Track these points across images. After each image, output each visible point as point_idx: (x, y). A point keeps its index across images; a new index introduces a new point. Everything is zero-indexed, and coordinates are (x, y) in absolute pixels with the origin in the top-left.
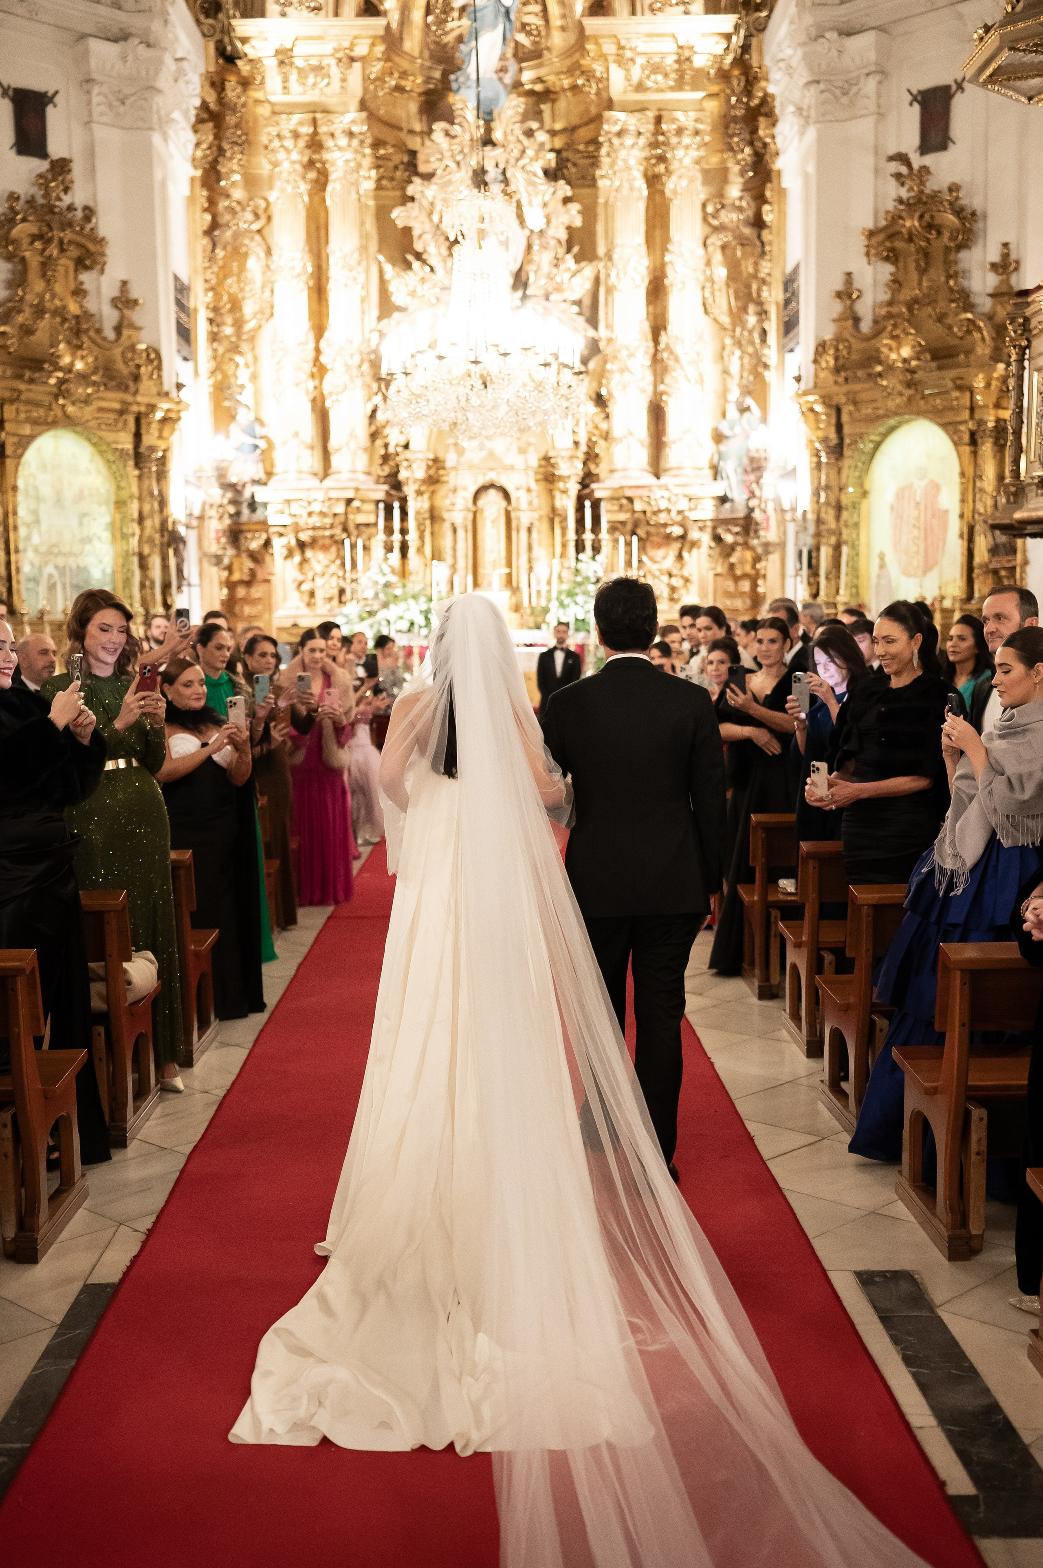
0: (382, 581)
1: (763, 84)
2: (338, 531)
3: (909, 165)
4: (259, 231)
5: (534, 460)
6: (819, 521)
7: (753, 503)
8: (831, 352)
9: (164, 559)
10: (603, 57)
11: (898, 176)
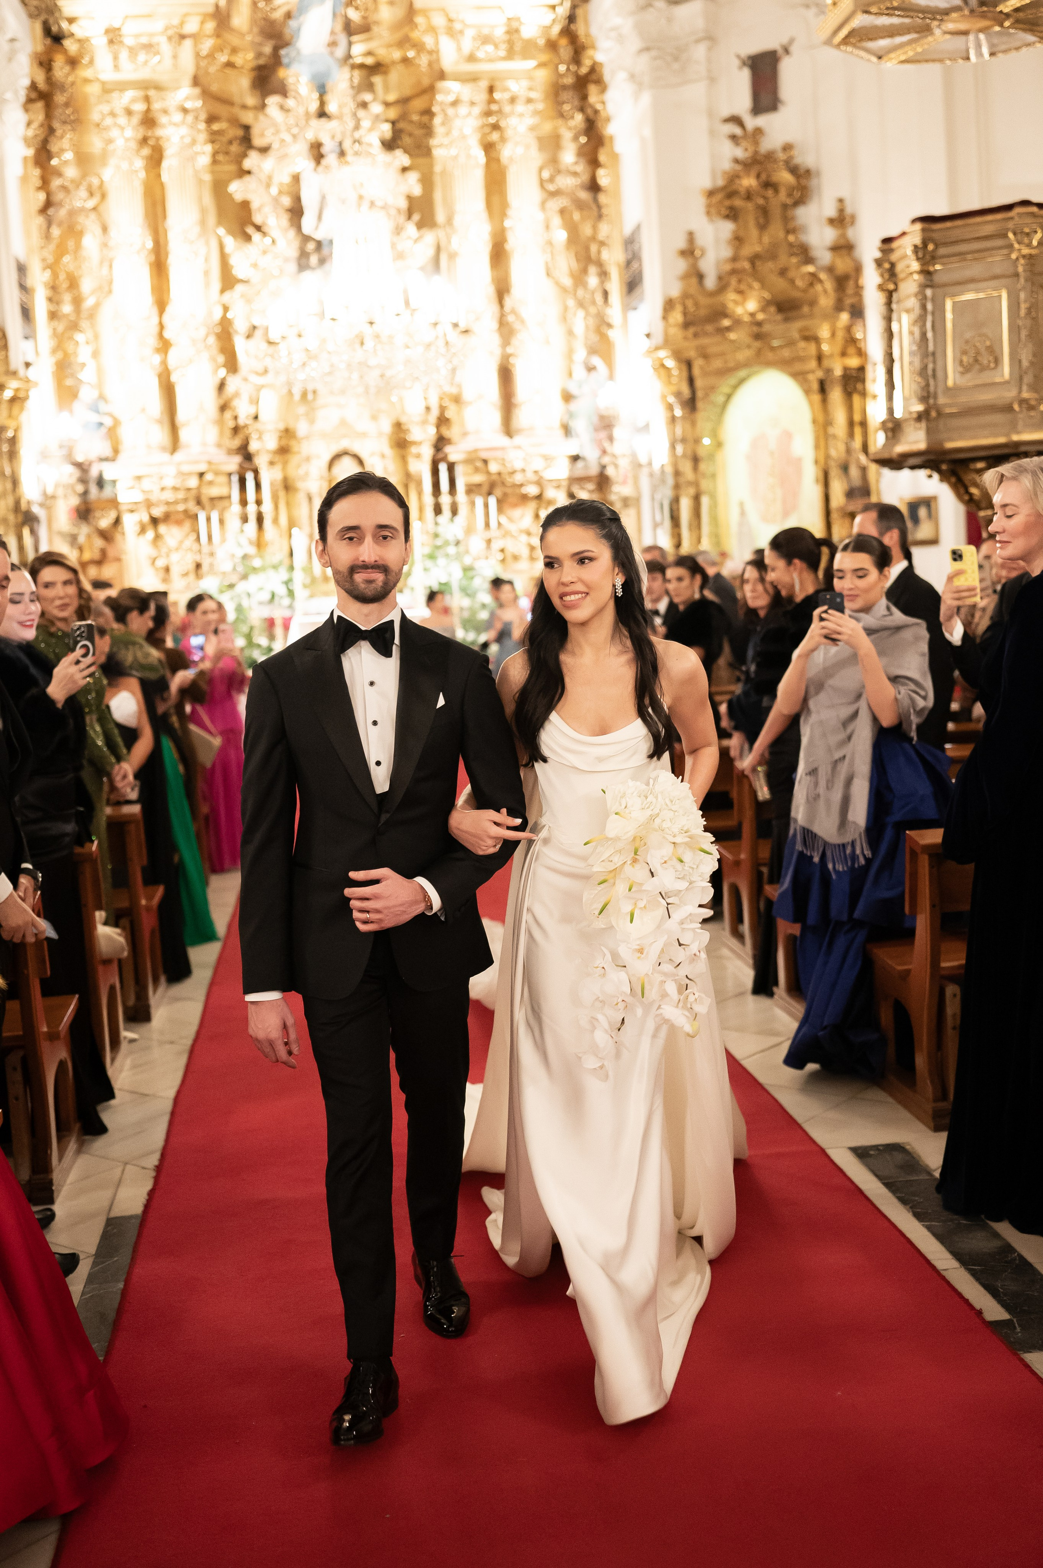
0: (240, 553)
1: (590, 52)
2: (192, 506)
3: (743, 127)
4: (94, 209)
5: (386, 427)
6: (677, 473)
7: (606, 460)
8: (679, 308)
9: (20, 538)
10: (432, 29)
11: (733, 138)
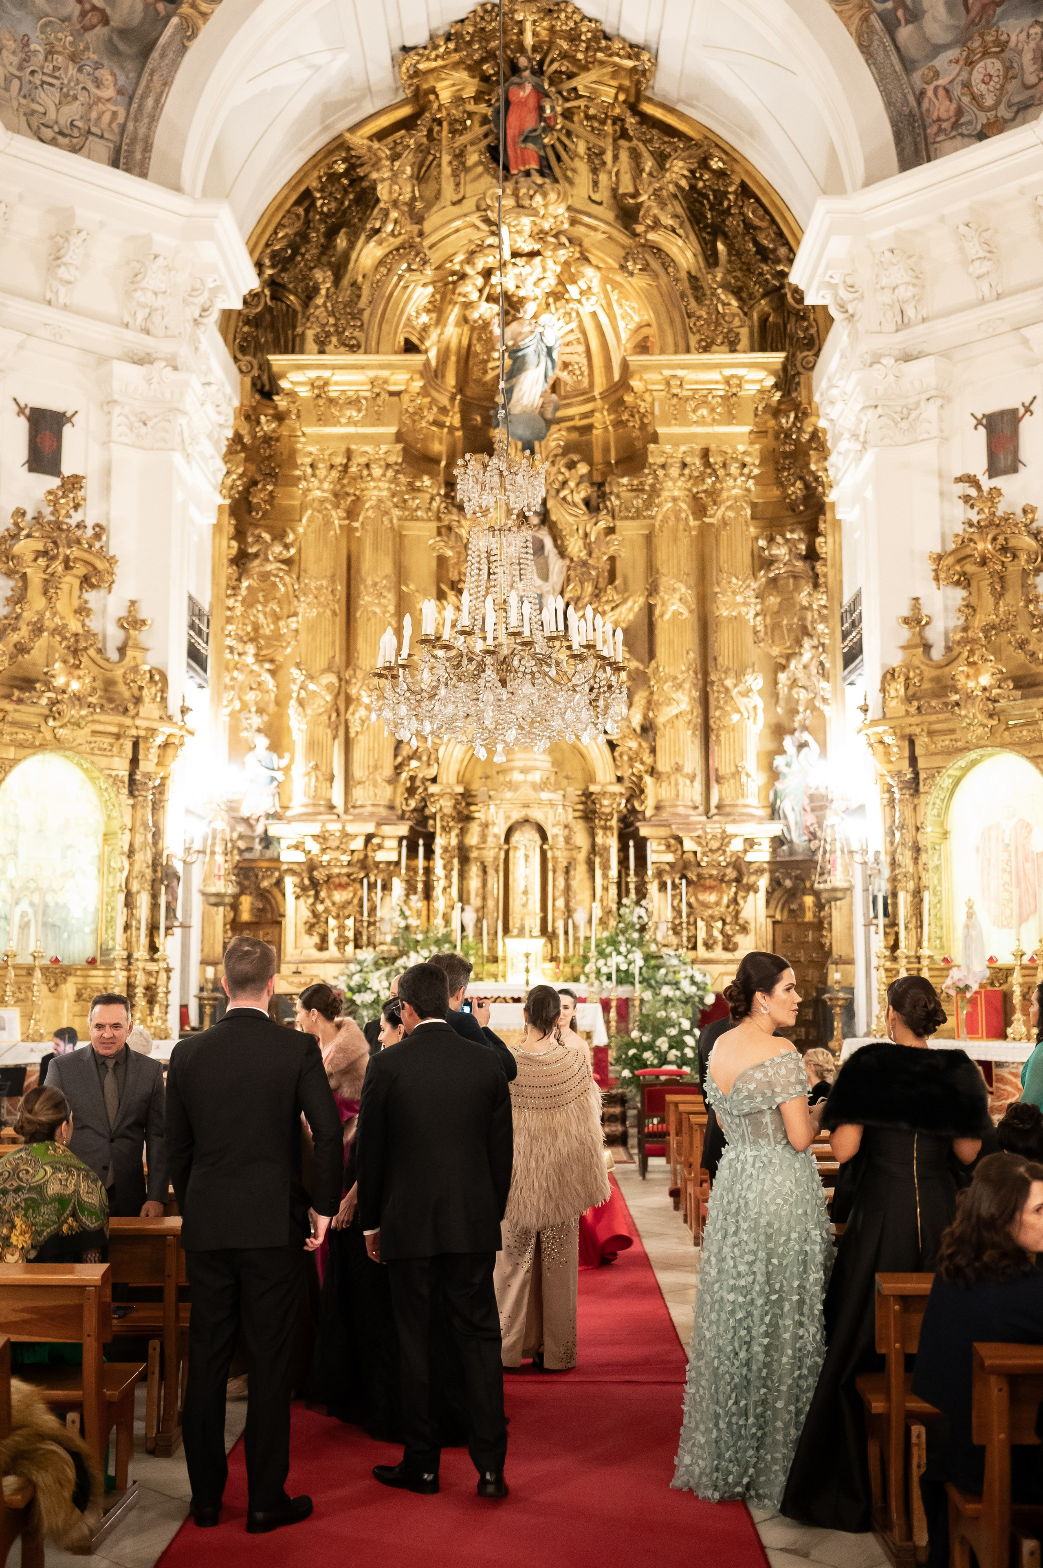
0: (402, 924)
1: (812, 419)
2: (355, 869)
3: (979, 488)
4: (288, 561)
5: (573, 796)
6: (894, 864)
8: (902, 679)
10: (648, 392)
11: (967, 499)
